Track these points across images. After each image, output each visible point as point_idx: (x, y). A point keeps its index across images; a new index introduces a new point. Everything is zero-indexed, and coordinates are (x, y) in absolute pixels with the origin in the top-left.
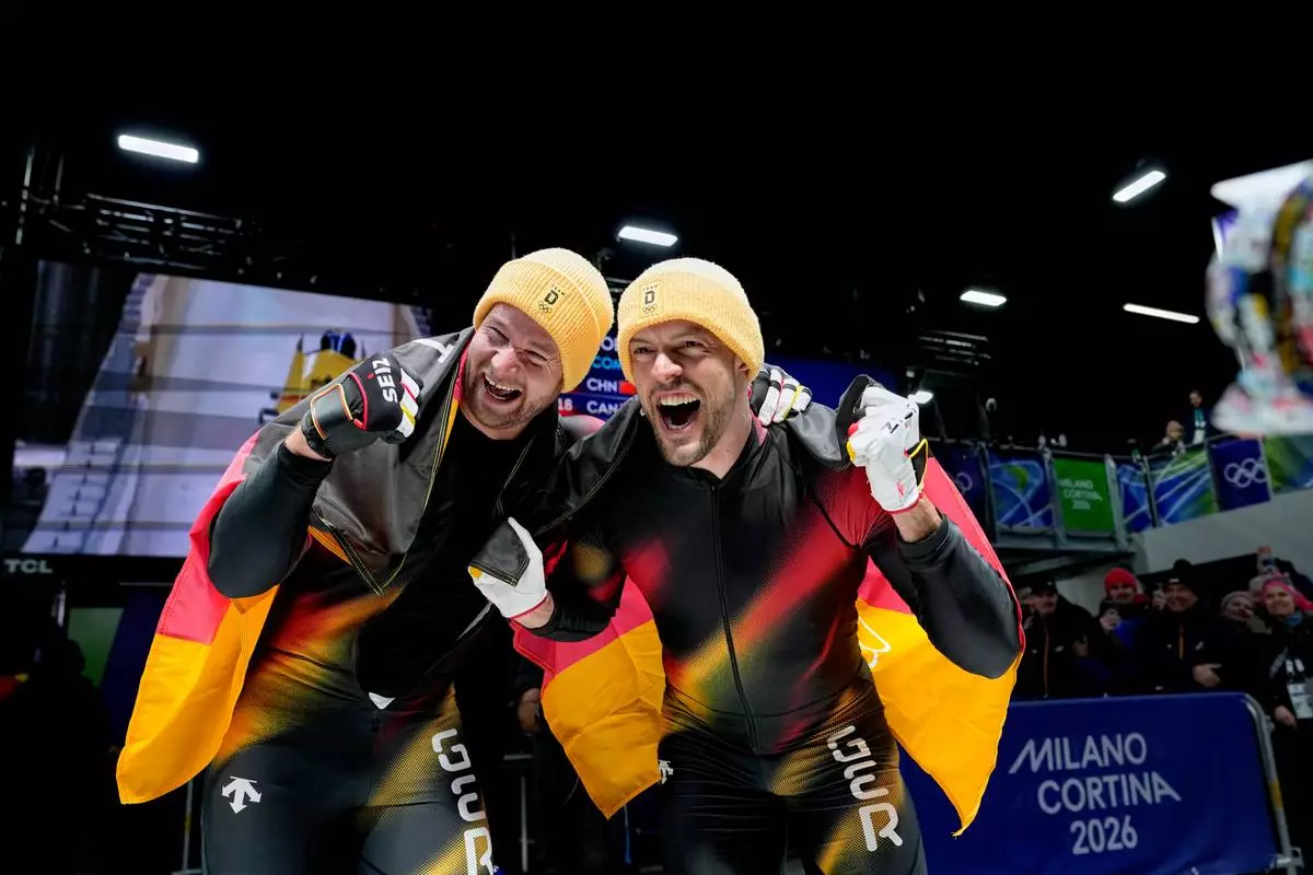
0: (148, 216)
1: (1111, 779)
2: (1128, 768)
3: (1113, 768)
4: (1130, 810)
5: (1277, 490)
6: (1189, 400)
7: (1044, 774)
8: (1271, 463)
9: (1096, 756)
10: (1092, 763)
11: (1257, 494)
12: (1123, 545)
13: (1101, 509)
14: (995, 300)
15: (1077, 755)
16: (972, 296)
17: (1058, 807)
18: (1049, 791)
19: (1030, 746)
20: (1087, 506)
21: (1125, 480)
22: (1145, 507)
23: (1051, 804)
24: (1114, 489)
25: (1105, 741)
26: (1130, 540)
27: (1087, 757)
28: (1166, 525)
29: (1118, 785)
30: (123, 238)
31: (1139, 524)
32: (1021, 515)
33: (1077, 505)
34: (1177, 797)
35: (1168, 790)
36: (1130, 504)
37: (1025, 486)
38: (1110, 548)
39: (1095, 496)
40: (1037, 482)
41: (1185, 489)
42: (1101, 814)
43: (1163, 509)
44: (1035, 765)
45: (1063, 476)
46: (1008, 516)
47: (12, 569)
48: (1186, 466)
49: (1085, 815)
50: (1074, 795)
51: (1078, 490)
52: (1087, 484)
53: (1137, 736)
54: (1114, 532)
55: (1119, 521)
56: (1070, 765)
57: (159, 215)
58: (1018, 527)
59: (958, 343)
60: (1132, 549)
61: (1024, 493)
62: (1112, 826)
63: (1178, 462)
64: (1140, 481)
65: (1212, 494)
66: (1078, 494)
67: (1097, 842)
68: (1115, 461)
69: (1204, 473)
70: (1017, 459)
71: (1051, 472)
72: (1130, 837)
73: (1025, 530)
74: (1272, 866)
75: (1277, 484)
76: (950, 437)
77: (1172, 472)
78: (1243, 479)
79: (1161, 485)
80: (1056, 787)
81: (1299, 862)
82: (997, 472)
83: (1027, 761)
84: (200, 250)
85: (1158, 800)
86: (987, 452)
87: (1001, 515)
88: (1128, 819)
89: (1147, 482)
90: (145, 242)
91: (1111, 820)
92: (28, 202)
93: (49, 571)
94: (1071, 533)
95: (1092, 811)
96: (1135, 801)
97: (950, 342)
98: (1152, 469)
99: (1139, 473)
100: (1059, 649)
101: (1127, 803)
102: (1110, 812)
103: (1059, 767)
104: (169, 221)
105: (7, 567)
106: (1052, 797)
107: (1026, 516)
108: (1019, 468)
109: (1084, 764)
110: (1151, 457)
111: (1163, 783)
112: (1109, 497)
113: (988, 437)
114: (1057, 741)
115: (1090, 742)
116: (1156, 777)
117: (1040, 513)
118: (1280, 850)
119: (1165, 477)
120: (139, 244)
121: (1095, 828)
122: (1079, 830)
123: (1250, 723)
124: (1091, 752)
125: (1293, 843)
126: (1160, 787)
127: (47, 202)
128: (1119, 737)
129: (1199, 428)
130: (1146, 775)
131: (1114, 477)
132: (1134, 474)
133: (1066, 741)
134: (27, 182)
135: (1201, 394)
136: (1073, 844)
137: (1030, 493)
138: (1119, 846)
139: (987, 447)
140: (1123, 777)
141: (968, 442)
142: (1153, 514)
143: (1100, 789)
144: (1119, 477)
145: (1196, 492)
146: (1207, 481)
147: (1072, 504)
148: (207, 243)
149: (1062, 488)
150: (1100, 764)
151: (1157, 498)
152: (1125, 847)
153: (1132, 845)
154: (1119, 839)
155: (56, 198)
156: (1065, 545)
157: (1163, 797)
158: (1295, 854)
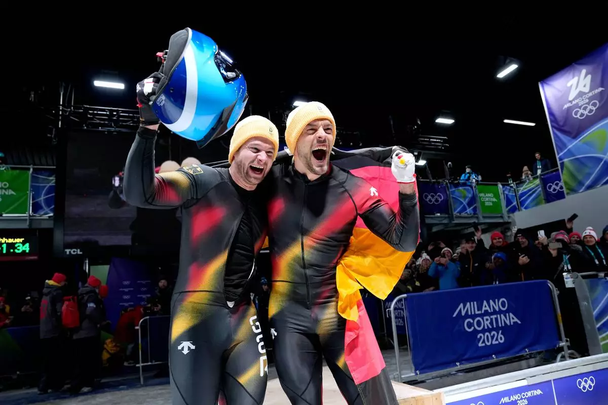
0: (107, 112)
1: (494, 317)
2: (500, 312)
3: (495, 312)
4: (502, 328)
5: (568, 194)
6: (535, 157)
7: (467, 316)
8: (566, 183)
9: (488, 308)
10: (486, 311)
11: (560, 196)
12: (506, 219)
13: (497, 205)
14: (449, 121)
15: (480, 308)
16: (440, 120)
17: (473, 328)
18: (469, 322)
19: (461, 306)
20: (491, 204)
21: (506, 192)
22: (515, 203)
23: (469, 328)
24: (502, 197)
25: (491, 302)
26: (509, 217)
27: (484, 309)
28: (524, 210)
29: (496, 319)
30: (98, 121)
31: (513, 210)
32: (464, 209)
33: (487, 204)
34: (519, 322)
35: (516, 320)
36: (509, 202)
37: (465, 197)
38: (501, 221)
39: (495, 200)
40: (470, 196)
41: (531, 195)
42: (489, 330)
43: (522, 203)
44: (463, 313)
45: (480, 192)
46: (458, 210)
47: (68, 253)
48: (532, 186)
49: (484, 331)
50: (479, 324)
51: (487, 198)
52: (491, 195)
53: (504, 299)
54: (503, 214)
55: (505, 210)
56: (477, 312)
57: (111, 111)
58: (463, 214)
59: (435, 140)
60: (510, 221)
61: (465, 200)
62: (494, 335)
63: (528, 184)
64: (513, 193)
65: (542, 197)
66: (487, 199)
67: (488, 341)
68: (502, 185)
69: (539, 188)
70: (461, 186)
71: (475, 191)
72: (501, 338)
73: (466, 215)
74: (557, 346)
75: (568, 191)
76: (433, 179)
77: (526, 188)
78: (555, 190)
79: (521, 194)
80: (472, 321)
81: (569, 344)
82: (454, 192)
83: (460, 310)
84: (128, 123)
85: (512, 324)
86: (449, 184)
87: (455, 210)
88: (500, 332)
89: (515, 193)
90: (106, 122)
91: (493, 332)
92: (62, 110)
93: (81, 253)
94: (485, 215)
95: (486, 329)
96: (503, 325)
97: (431, 140)
98: (517, 187)
99: (512, 189)
100: (476, 265)
101: (500, 325)
102: (493, 329)
103: (473, 313)
104: (115, 113)
105: (66, 252)
106: (470, 325)
107: (466, 210)
108: (463, 190)
109: (483, 312)
110: (517, 182)
111: (514, 317)
112: (500, 200)
113: (449, 178)
114: (472, 303)
115: (485, 303)
116: (511, 315)
117: (472, 208)
118: (561, 339)
119: (523, 190)
120: (104, 123)
121: (487, 336)
122: (481, 337)
123: (550, 291)
124: (485, 307)
125: (566, 337)
126: (513, 319)
127: (69, 110)
128: (496, 300)
129: (539, 168)
130: (507, 314)
131: (502, 192)
132: (510, 190)
133: (475, 303)
134: (61, 103)
135: (541, 154)
136: (479, 342)
137: (467, 200)
138: (497, 342)
139: (449, 182)
140: (499, 316)
141: (441, 181)
142: (518, 206)
143: (489, 321)
144: (504, 191)
145: (535, 197)
146: (540, 191)
147: (485, 203)
148: (130, 121)
149: (480, 197)
150: (490, 311)
151: (520, 199)
152: (499, 343)
153: (502, 341)
154: (497, 340)
155: (72, 108)
156: (482, 220)
157: (514, 323)
158: (567, 341)
